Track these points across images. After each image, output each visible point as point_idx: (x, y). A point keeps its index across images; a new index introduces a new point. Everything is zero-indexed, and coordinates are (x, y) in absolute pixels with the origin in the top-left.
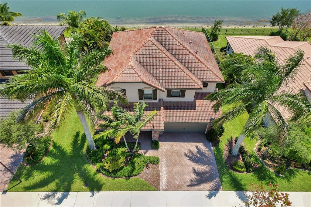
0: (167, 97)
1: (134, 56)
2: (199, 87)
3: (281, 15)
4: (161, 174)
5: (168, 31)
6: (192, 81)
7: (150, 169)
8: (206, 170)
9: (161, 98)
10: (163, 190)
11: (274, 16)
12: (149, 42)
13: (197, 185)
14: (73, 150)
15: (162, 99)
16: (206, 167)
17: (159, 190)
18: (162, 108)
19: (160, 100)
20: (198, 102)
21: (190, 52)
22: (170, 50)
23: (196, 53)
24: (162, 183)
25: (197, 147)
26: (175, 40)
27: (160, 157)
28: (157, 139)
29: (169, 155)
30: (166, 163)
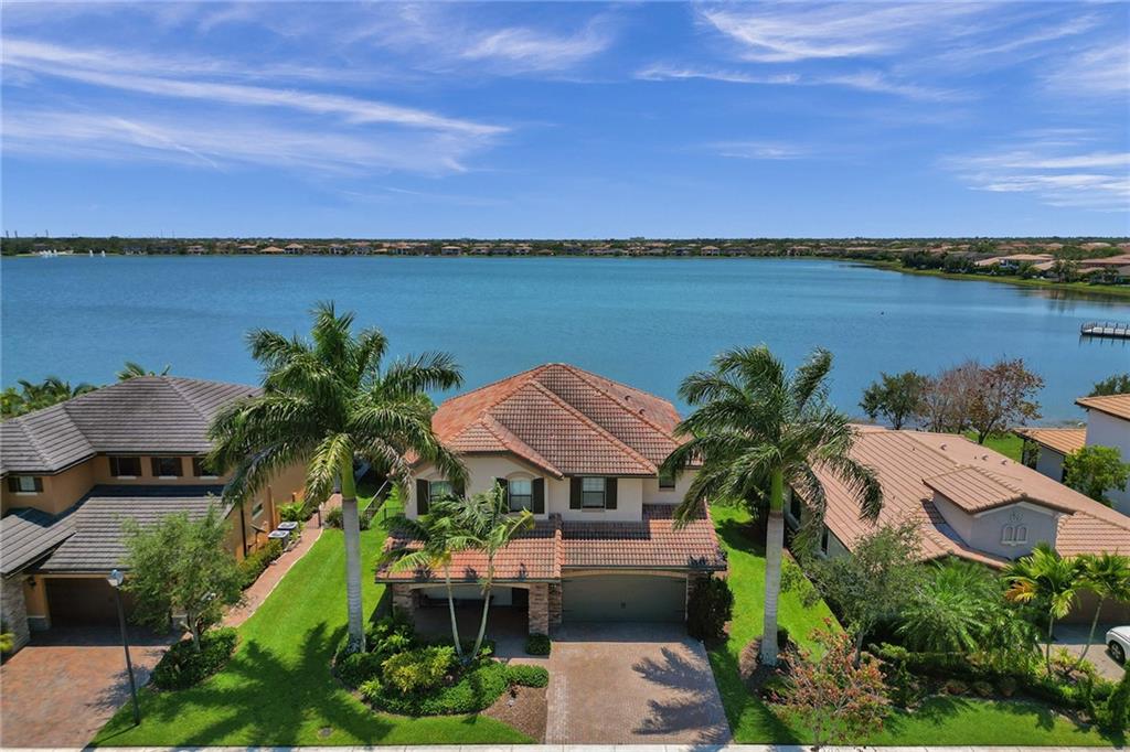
0: (571, 508)
1: (492, 412)
2: (646, 472)
3: (884, 388)
4: (550, 708)
5: (573, 371)
6: (630, 460)
7: (520, 697)
8: (694, 699)
9: (556, 510)
10: (555, 742)
11: (867, 392)
12: (529, 387)
13: (666, 732)
14: (303, 661)
15: (559, 515)
16: (695, 695)
17: (544, 743)
18: (559, 532)
19: (551, 517)
20: (654, 524)
21: (624, 409)
22: (577, 404)
23: (641, 413)
24: (555, 728)
25: (665, 652)
26: (588, 387)
27: (551, 673)
28: (545, 631)
29: (576, 670)
30: (569, 685)
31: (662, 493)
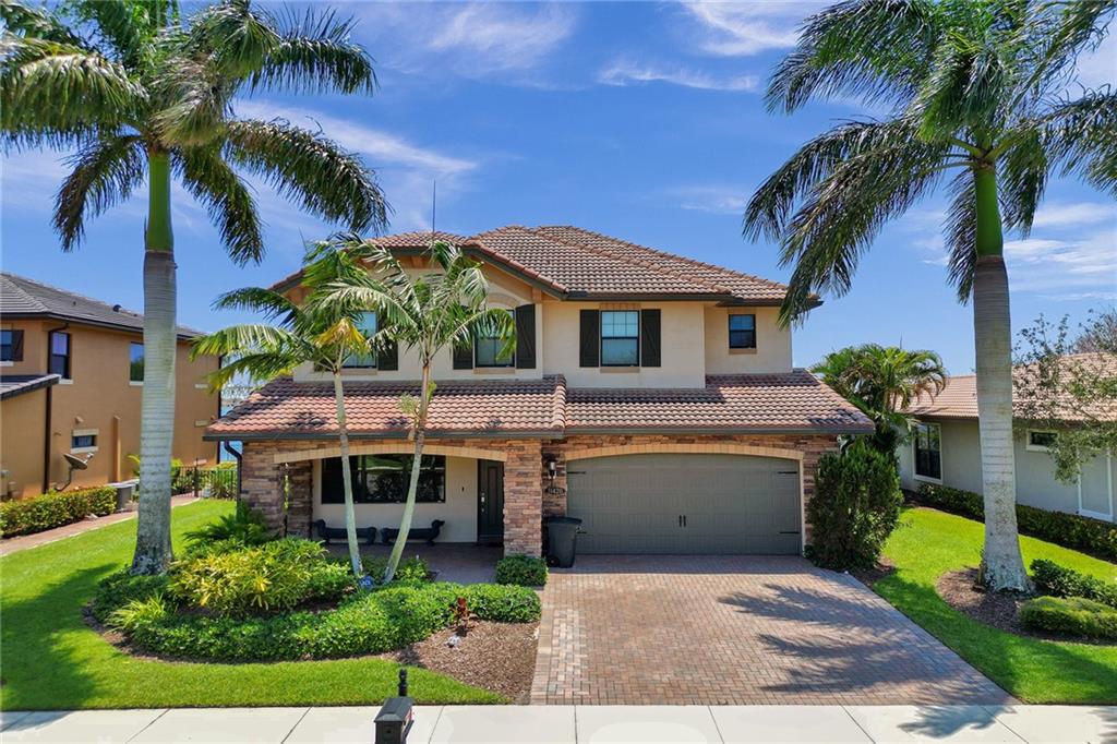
0: (582, 365)
7: (475, 635)
18: (560, 389)
27: (546, 607)
28: (535, 547)
29: (601, 602)
30: (585, 621)
31: (733, 357)
